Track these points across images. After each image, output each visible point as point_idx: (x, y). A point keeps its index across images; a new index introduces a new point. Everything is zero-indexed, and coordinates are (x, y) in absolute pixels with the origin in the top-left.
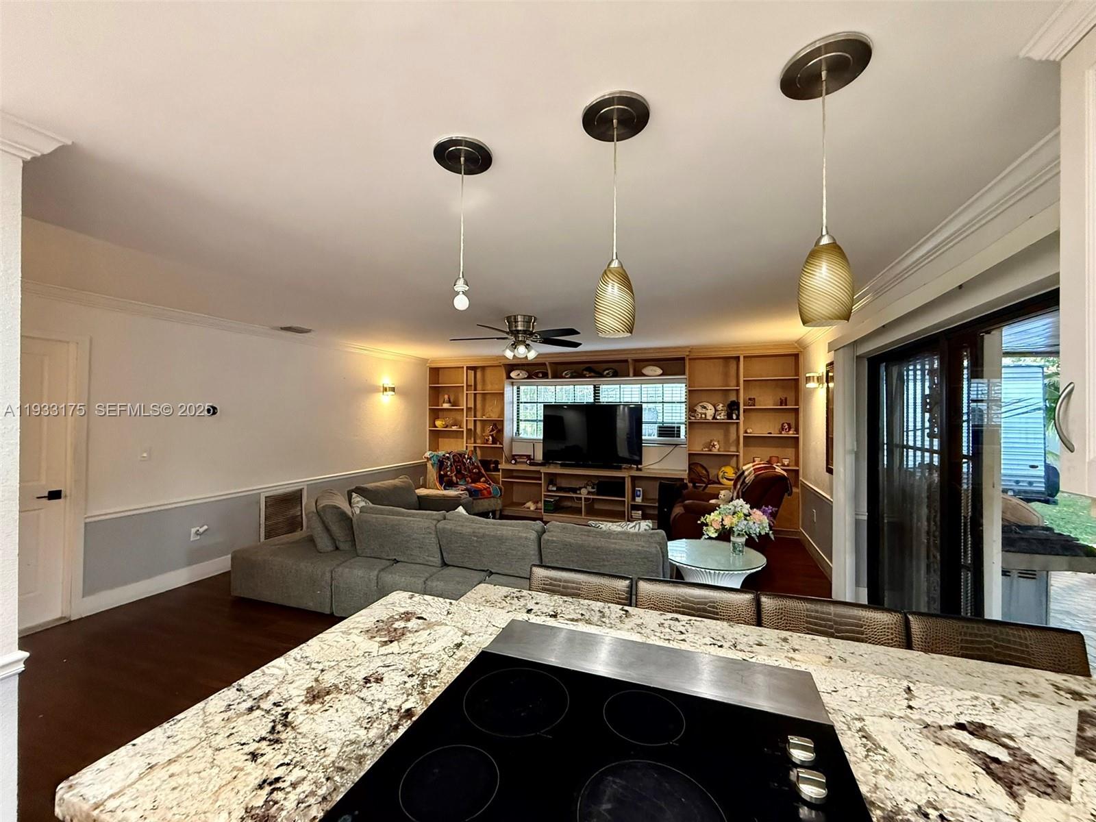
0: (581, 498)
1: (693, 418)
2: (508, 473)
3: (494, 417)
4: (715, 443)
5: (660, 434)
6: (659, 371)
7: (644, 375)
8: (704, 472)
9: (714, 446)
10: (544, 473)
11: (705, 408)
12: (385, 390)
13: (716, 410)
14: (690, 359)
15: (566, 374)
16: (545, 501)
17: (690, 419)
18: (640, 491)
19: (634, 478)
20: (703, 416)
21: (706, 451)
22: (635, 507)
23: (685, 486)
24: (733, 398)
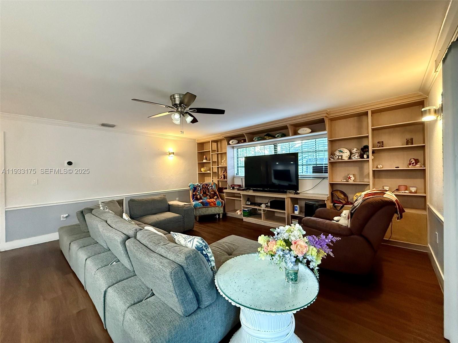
0: (261, 209)
1: (332, 159)
2: (229, 194)
3: (223, 165)
4: (351, 176)
5: (314, 171)
6: (309, 130)
7: (300, 134)
10: (242, 194)
11: (341, 152)
12: (170, 154)
13: (351, 153)
14: (331, 120)
18: (297, 207)
19: (294, 199)
20: (340, 157)
21: (344, 181)
22: (294, 217)
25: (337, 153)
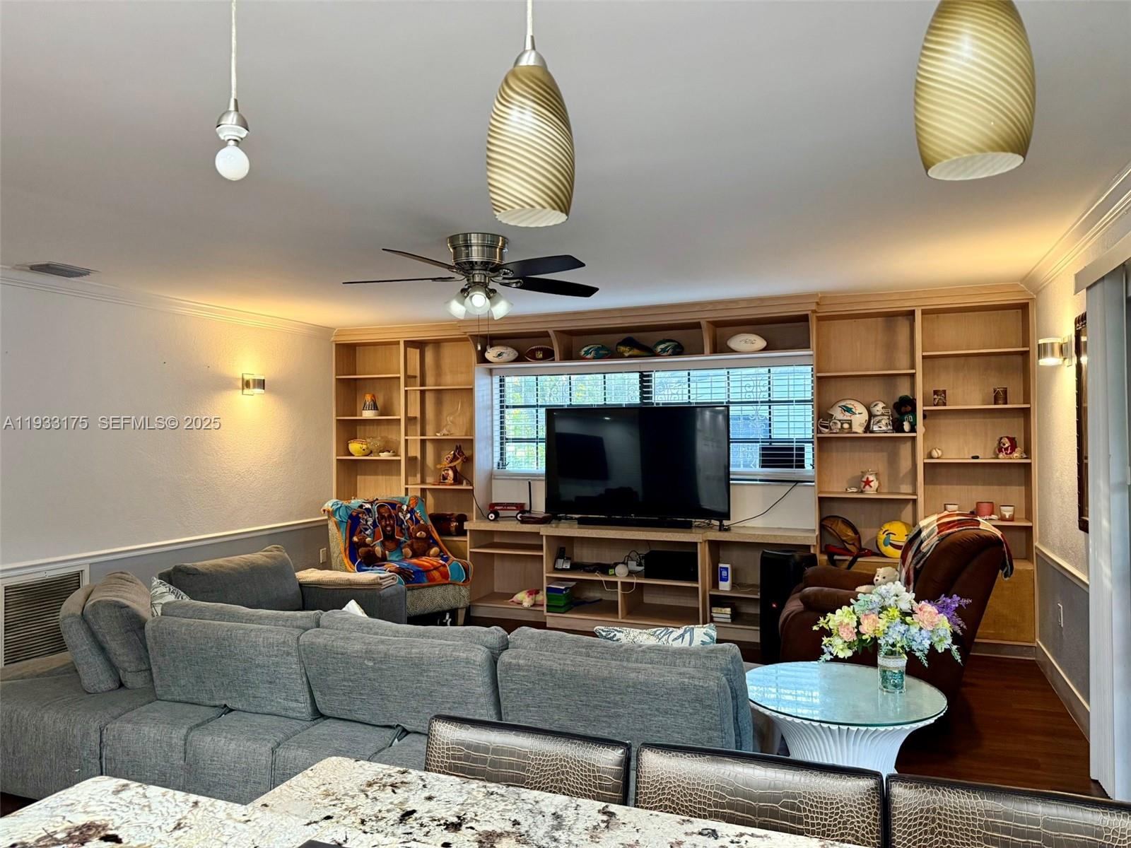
0: (616, 582)
1: (827, 430)
2: (484, 538)
3: (458, 434)
4: (871, 478)
5: (763, 461)
6: (761, 343)
7: (732, 351)
8: (850, 533)
9: (868, 483)
10: (547, 536)
11: (849, 410)
12: (247, 384)
13: (871, 415)
14: (820, 319)
15: (587, 353)
16: (549, 589)
17: (819, 431)
18: (726, 569)
19: (715, 546)
20: (846, 426)
21: (852, 493)
22: (718, 601)
23: (812, 560)
24: (904, 391)
25: (838, 414)
